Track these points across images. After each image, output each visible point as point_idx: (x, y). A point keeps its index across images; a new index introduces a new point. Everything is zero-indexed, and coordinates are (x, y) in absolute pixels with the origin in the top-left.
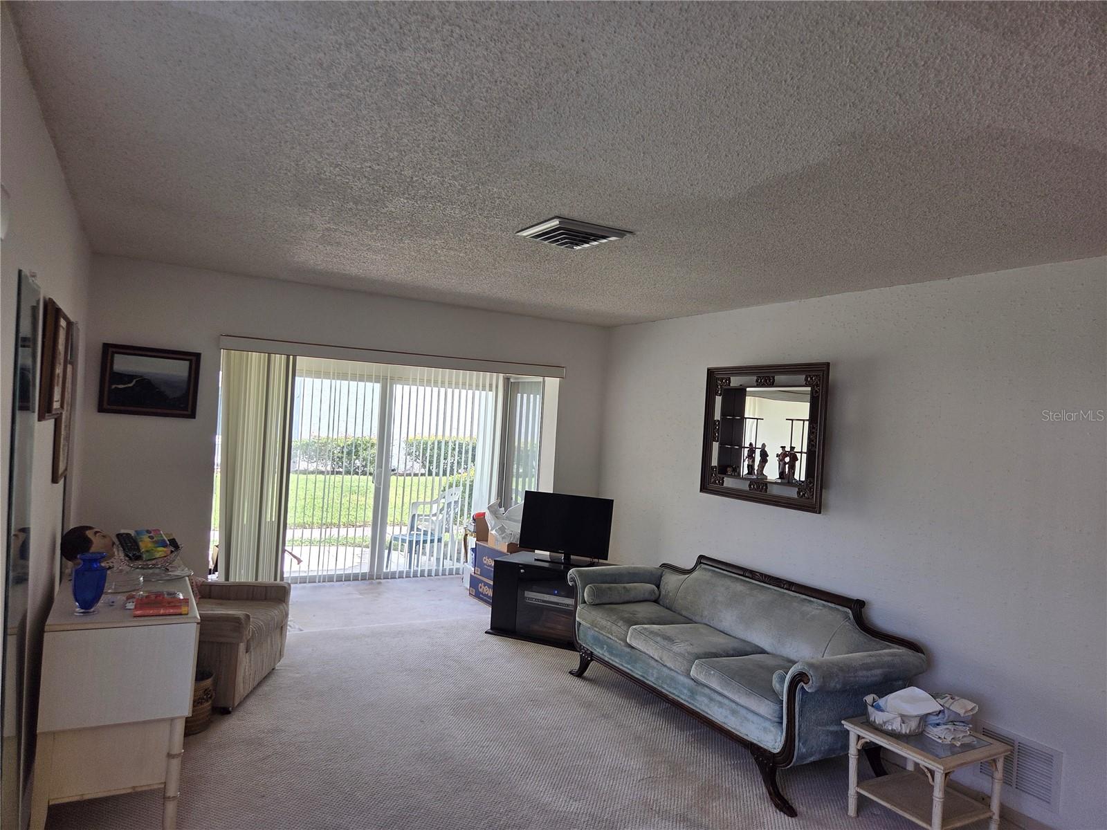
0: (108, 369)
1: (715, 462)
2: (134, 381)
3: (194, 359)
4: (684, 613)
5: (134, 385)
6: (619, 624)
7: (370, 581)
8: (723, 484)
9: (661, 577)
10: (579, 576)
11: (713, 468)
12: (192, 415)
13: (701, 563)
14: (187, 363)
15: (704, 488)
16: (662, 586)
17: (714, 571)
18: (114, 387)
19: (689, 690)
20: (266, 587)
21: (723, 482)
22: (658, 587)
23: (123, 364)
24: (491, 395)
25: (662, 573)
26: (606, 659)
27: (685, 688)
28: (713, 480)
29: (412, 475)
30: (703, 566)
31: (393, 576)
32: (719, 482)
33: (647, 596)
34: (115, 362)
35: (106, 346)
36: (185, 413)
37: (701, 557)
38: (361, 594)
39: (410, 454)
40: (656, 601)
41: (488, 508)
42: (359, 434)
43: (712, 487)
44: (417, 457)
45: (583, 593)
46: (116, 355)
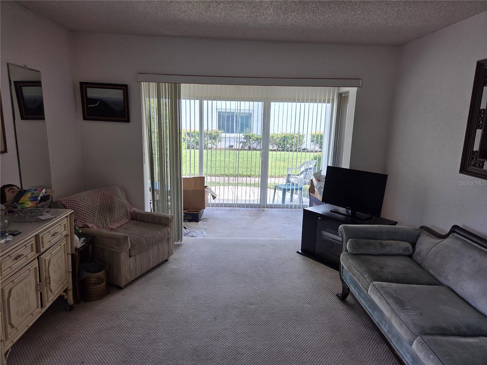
0: (85, 97)
1: (476, 148)
2: (98, 102)
3: (124, 88)
4: (431, 272)
5: (98, 105)
6: (365, 276)
7: (259, 209)
8: (482, 167)
9: (419, 236)
10: (345, 231)
11: (474, 153)
12: (128, 121)
13: (454, 232)
14: (122, 91)
15: (463, 170)
16: (417, 245)
17: (465, 241)
18: (89, 106)
19: (411, 357)
20: (160, 217)
21: (483, 165)
22: (414, 245)
23: (92, 93)
24: (329, 105)
25: (420, 234)
26: (356, 297)
27: (409, 353)
28: (473, 163)
29: (314, 152)
30: (456, 235)
31: (271, 207)
32: (479, 165)
33: (401, 252)
34: (87, 91)
35: (82, 84)
36: (125, 119)
37: (455, 227)
38: (250, 216)
39: (312, 141)
40: (410, 256)
41: (314, 175)
42: (284, 131)
43: (471, 168)
44: (317, 143)
45: (346, 244)
46: (87, 88)
